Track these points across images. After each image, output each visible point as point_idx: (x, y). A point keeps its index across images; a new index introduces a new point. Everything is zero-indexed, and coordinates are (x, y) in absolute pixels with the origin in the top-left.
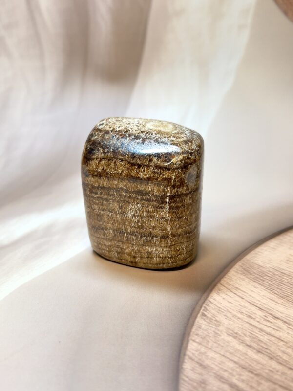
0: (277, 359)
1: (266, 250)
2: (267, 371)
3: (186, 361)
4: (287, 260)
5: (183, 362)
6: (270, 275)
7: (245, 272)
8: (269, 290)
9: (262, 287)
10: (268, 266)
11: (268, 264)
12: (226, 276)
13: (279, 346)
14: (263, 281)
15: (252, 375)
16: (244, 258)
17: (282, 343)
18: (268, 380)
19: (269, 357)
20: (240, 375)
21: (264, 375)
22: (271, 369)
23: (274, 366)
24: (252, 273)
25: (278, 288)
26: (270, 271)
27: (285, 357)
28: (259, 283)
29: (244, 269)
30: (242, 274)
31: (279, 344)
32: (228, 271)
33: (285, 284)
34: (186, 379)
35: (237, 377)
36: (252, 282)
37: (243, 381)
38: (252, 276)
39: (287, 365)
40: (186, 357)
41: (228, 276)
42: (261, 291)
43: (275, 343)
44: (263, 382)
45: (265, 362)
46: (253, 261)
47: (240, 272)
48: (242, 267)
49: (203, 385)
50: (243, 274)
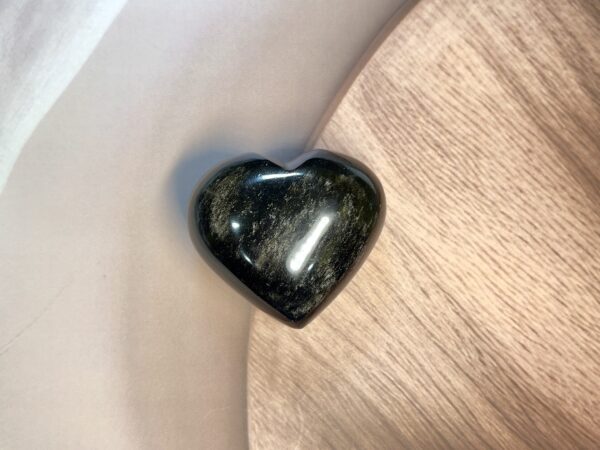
0: (364, 303)
1: (413, 32)
2: (348, 324)
4: (440, 66)
6: (399, 113)
7: (365, 103)
8: (389, 153)
9: (381, 148)
10: (405, 83)
11: (406, 77)
12: (334, 118)
13: (372, 278)
14: (387, 129)
15: (330, 331)
16: (372, 59)
17: (378, 273)
18: (346, 338)
19: (355, 299)
20: (317, 330)
21: (344, 329)
22: (353, 321)
23: (358, 315)
24: (375, 105)
25: (403, 150)
26: (402, 101)
27: (374, 299)
28: (380, 135)
29: (365, 94)
30: (358, 109)
31: (373, 275)
32: (339, 101)
33: (416, 137)
34: (255, 336)
35: (314, 332)
36: (370, 132)
37: (318, 339)
38: (373, 116)
39: (373, 314)
41: (338, 116)
42: (377, 157)
43: (369, 274)
44: (339, 341)
45: (349, 309)
46: (384, 68)
47: (357, 104)
48: (362, 87)
49: (274, 347)
50: (361, 110)
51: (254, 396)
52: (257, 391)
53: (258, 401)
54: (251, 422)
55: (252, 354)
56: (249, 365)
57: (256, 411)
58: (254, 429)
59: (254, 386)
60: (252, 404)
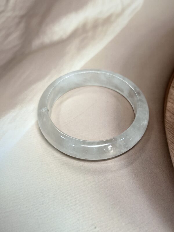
3: (167, 112)
5: (165, 113)
34: (166, 121)
40: (167, 111)
51: (170, 141)
52: (171, 139)
53: (172, 142)
54: (170, 150)
55: (166, 126)
56: (166, 130)
57: (172, 145)
58: (172, 152)
59: (170, 137)
60: (169, 143)
